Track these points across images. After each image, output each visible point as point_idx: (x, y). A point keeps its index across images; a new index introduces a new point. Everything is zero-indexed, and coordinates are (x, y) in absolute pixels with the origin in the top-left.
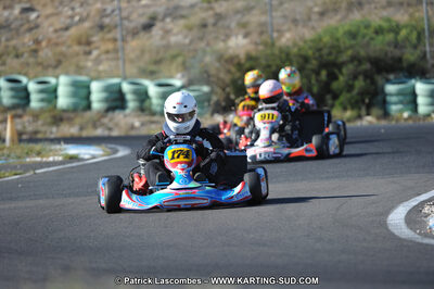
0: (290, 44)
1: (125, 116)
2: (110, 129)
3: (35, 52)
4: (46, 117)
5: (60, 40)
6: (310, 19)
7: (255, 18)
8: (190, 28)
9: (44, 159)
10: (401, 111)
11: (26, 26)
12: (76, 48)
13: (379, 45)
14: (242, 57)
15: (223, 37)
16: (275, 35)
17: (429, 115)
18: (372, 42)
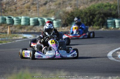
0: (82, 9)
1: (39, 27)
2: (35, 30)
3: (15, 10)
4: (18, 27)
5: (22, 7)
6: (88, 3)
7: (73, 2)
8: (56, 5)
9: (18, 38)
10: (111, 27)
11: (13, 3)
12: (26, 9)
13: (106, 10)
14: (70, 12)
15: (65, 7)
16: (78, 7)
17: (118, 28)
18: (104, 9)
